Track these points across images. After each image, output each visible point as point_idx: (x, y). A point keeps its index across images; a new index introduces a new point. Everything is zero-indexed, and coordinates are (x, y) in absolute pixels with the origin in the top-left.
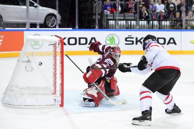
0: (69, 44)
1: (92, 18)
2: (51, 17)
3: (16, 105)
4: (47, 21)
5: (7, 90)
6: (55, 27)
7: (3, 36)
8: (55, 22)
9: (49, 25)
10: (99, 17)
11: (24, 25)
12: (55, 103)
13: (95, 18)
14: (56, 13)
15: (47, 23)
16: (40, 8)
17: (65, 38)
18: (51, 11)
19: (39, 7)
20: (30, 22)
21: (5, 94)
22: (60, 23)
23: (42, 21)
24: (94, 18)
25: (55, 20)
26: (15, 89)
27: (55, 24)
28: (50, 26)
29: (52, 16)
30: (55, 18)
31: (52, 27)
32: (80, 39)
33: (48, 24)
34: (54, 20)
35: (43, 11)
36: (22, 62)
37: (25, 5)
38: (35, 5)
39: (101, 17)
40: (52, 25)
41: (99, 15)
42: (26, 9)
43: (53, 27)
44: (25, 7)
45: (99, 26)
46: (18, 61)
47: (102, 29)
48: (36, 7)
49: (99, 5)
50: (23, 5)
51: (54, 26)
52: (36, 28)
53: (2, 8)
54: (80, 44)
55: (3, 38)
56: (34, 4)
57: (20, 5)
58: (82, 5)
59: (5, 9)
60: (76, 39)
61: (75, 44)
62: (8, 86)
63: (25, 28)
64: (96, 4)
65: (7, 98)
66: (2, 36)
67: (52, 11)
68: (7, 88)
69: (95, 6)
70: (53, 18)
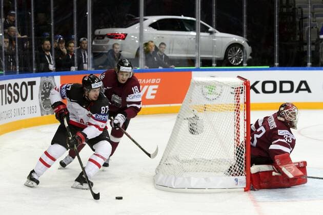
0: (264, 91)
1: (302, 49)
2: (235, 49)
3: (174, 187)
4: (229, 55)
5: (162, 164)
6: (241, 65)
7: (160, 79)
8: (242, 57)
9: (232, 62)
10: (313, 47)
11: (191, 62)
12: (237, 184)
13: (306, 50)
14: (243, 42)
15: (229, 58)
16: (218, 34)
17: (257, 82)
18: (235, 38)
19: (215, 32)
20: (201, 58)
21: (157, 169)
22: (250, 57)
23: (221, 55)
24: (304, 50)
25: (243, 54)
26: (174, 162)
27: (242, 60)
28: (234, 63)
29: (237, 47)
30: (241, 51)
31: (237, 64)
32: (281, 83)
33: (231, 59)
34: (240, 53)
35: (223, 39)
36: (185, 119)
37: (194, 30)
38: (210, 30)
39: (316, 48)
40: (236, 61)
41: (313, 44)
42: (195, 37)
43: (239, 66)
44: (193, 33)
45: (312, 63)
46: (179, 117)
47: (318, 66)
48: (211, 33)
49: (313, 28)
50: (191, 31)
51: (240, 62)
52: (211, 66)
53: (158, 36)
54: (281, 91)
55: (159, 82)
56: (209, 28)
57: (186, 30)
58: (286, 29)
59: (163, 37)
60: (274, 83)
61: (274, 91)
62: (163, 157)
63: (194, 66)
64: (307, 27)
65: (161, 176)
66: (158, 79)
67: (237, 40)
68: (162, 160)
69: (306, 29)
70: (238, 51)
